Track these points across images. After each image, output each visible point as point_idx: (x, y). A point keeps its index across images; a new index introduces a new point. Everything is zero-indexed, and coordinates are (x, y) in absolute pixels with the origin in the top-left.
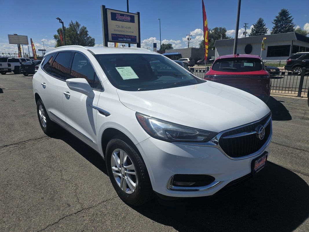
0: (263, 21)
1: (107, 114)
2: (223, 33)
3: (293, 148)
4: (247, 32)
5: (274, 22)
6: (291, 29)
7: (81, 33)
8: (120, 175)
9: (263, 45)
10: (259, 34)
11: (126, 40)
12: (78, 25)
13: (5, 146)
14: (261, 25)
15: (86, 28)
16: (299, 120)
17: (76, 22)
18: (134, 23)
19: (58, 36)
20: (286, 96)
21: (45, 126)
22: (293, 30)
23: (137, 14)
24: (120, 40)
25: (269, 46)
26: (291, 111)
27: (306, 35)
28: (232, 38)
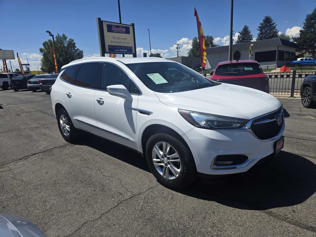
0: (248, 28)
1: (148, 113)
2: (210, 40)
3: (297, 138)
4: (234, 40)
5: (258, 29)
6: (275, 35)
7: (68, 45)
8: (163, 164)
9: (250, 51)
10: (245, 41)
11: (122, 51)
12: (65, 37)
13: (33, 154)
14: (247, 32)
15: (73, 40)
16: (297, 116)
17: (63, 34)
18: (130, 34)
19: (43, 49)
20: (280, 97)
21: (67, 134)
22: (277, 36)
23: (132, 25)
24: (117, 51)
25: (257, 52)
26: (288, 109)
27: (289, 40)
28: (219, 46)
